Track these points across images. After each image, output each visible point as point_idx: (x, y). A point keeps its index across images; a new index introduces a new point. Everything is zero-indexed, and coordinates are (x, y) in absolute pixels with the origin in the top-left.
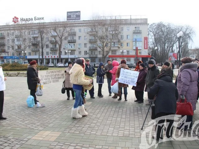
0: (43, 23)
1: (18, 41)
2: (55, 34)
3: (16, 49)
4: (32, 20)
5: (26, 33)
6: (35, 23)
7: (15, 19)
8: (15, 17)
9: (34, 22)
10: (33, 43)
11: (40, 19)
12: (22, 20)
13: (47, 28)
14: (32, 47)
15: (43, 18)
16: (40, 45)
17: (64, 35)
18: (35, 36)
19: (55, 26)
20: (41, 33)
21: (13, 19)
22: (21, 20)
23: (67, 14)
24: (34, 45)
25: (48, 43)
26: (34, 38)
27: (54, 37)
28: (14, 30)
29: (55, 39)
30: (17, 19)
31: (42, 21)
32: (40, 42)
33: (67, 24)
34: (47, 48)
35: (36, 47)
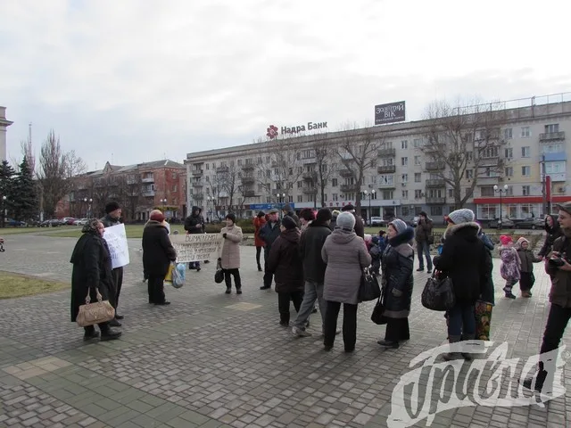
0: (326, 134)
1: (277, 172)
2: (348, 156)
3: (274, 190)
4: (304, 129)
5: (292, 157)
6: (310, 136)
7: (272, 131)
8: (272, 127)
9: (308, 133)
10: (307, 176)
11: (320, 125)
12: (285, 130)
13: (333, 144)
14: (304, 185)
15: (325, 125)
16: (319, 180)
17: (367, 156)
18: (309, 161)
19: (348, 138)
20: (321, 155)
21: (268, 129)
22: (282, 130)
23: (376, 111)
24: (307, 180)
25: (335, 175)
26: (308, 166)
27: (345, 162)
28: (269, 152)
29: (347, 166)
30: (276, 129)
31: (322, 130)
32: (319, 173)
33: (374, 133)
34: (333, 185)
35: (312, 185)
